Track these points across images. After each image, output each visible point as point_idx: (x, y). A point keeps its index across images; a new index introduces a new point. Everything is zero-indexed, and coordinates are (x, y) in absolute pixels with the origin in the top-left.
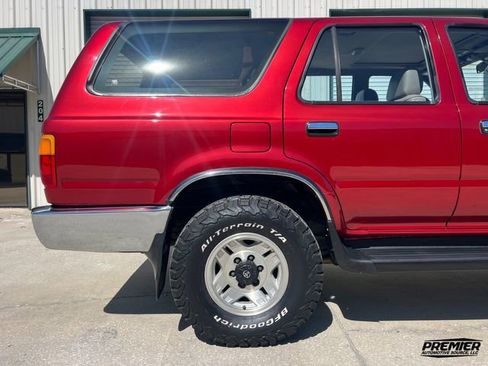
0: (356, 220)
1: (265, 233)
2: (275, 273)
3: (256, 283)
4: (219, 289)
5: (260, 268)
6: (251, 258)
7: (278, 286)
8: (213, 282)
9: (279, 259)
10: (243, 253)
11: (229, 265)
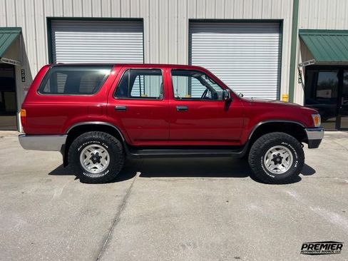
0: (135, 140)
1: (101, 145)
2: (106, 159)
3: (99, 162)
4: (86, 164)
5: (100, 157)
6: (97, 153)
7: (107, 163)
8: (83, 162)
9: (106, 154)
10: (95, 152)
11: (89, 156)
